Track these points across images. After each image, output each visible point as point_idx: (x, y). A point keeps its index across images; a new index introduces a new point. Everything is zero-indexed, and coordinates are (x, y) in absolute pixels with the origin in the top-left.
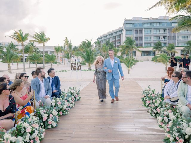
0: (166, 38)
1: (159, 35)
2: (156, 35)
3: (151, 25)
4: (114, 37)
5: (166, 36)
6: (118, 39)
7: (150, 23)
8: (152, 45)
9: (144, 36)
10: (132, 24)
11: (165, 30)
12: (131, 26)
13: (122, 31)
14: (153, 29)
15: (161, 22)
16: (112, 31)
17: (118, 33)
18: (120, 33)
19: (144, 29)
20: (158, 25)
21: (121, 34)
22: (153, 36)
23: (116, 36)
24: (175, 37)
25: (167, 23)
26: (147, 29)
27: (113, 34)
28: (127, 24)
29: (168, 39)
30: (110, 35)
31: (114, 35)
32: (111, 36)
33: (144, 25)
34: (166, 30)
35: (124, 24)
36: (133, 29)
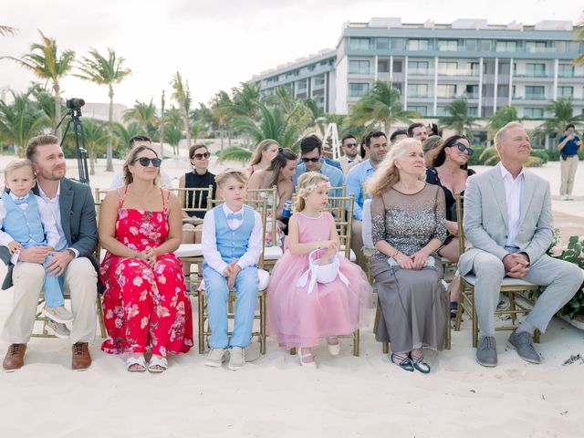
0: (477, 92)
1: (456, 78)
2: (444, 78)
3: (431, 47)
4: (304, 80)
5: (477, 86)
6: (319, 87)
7: (428, 39)
8: (432, 111)
9: (408, 80)
10: (369, 38)
11: (472, 64)
12: (364, 47)
13: (332, 60)
14: (437, 60)
15: (463, 39)
16: (297, 60)
17: (319, 69)
18: (327, 67)
19: (409, 57)
20: (453, 47)
21: (328, 73)
22: (436, 83)
23: (310, 79)
24: (504, 88)
25: (483, 41)
26: (417, 59)
27: (302, 71)
28: (352, 38)
29: (484, 94)
30: (288, 73)
31: (305, 73)
32: (292, 78)
33: (407, 43)
34: (478, 63)
35: (345, 38)
36: (373, 57)
